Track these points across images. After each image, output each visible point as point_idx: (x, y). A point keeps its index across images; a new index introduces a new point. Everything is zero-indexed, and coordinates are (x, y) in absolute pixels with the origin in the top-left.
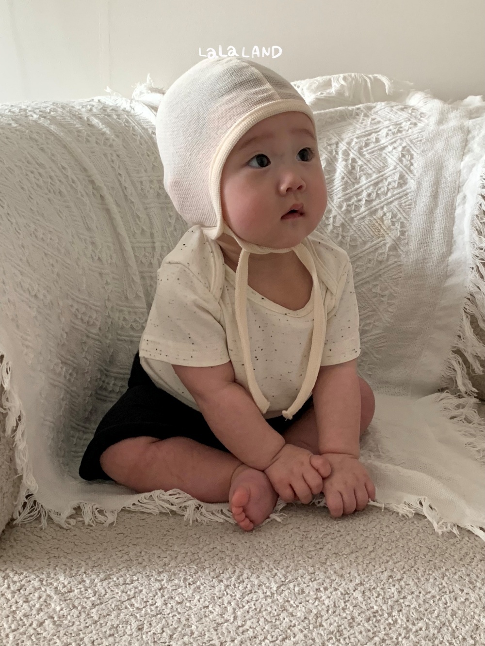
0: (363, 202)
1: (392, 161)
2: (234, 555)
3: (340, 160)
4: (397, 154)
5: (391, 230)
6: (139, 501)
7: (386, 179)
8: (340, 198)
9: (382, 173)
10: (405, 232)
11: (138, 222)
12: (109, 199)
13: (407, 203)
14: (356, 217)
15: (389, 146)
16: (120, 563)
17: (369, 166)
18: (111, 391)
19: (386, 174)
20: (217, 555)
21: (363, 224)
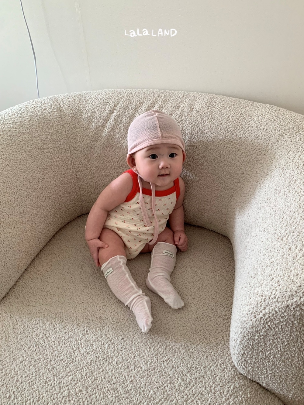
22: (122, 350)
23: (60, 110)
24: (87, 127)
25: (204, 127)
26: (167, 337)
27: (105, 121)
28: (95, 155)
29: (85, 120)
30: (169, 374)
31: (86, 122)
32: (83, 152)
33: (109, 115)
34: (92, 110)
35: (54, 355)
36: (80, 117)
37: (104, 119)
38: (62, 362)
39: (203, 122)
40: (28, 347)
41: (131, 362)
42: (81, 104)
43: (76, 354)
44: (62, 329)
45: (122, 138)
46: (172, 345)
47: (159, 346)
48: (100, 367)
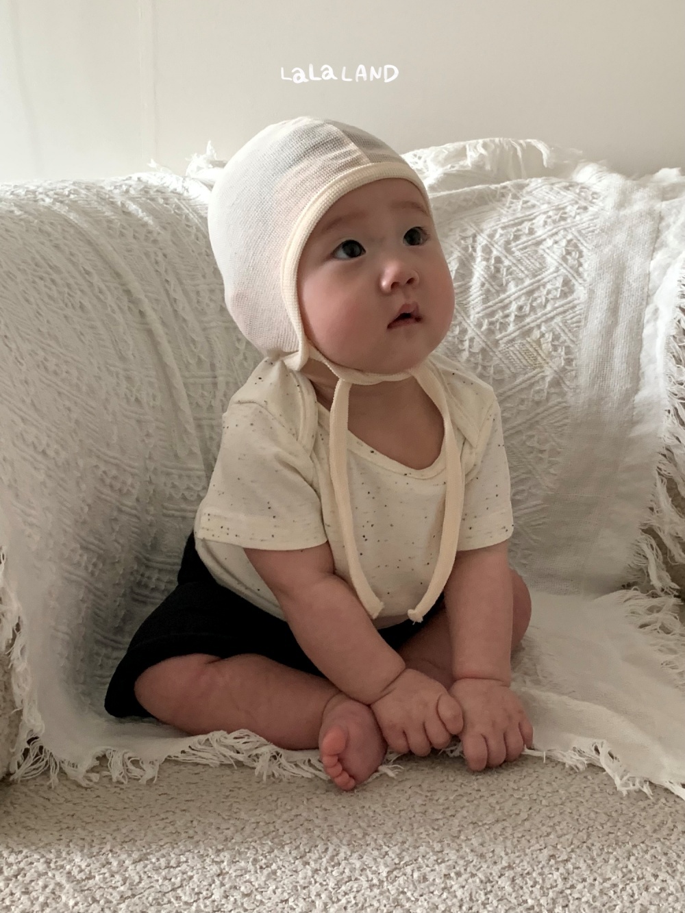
0: (512, 318)
1: (552, 260)
2: (325, 825)
3: (479, 260)
4: (559, 250)
5: (552, 357)
6: (190, 747)
7: (544, 285)
8: (479, 313)
9: (539, 277)
10: (572, 360)
11: (193, 348)
12: (152, 316)
13: (574, 320)
14: (501, 339)
15: (548, 240)
16: (162, 836)
17: (520, 267)
18: (153, 589)
19: (543, 278)
20: (302, 825)
21: (511, 349)
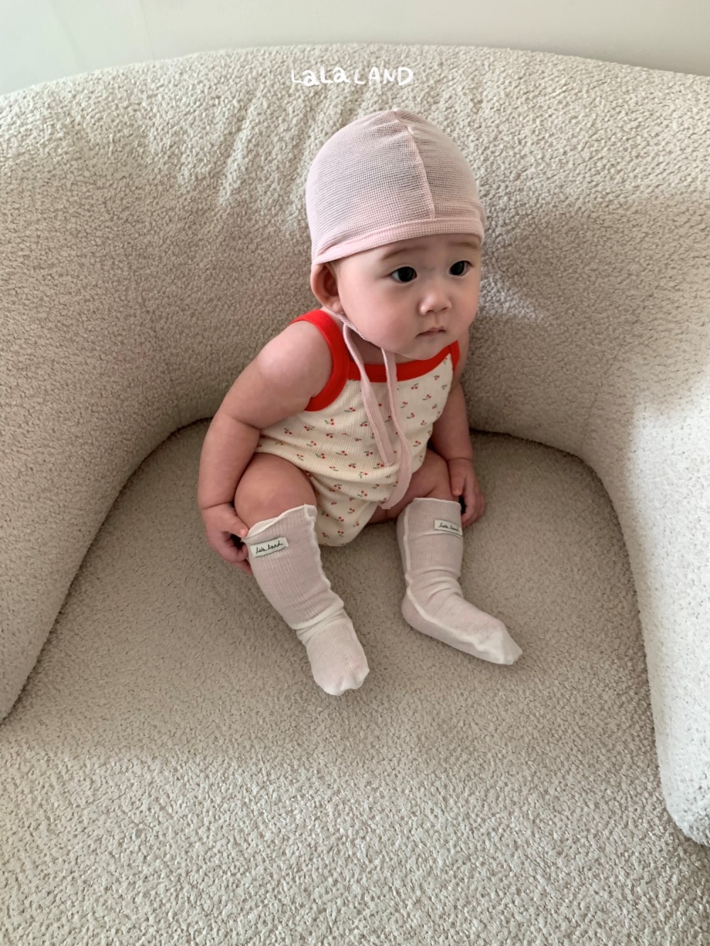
22: (374, 817)
23: (75, 132)
24: (168, 182)
25: (522, 158)
26: (481, 761)
27: (218, 159)
28: (201, 265)
29: (156, 159)
30: (510, 868)
31: (160, 165)
32: (165, 260)
33: (229, 138)
34: (172, 127)
35: (194, 857)
36: (141, 150)
37: (215, 152)
38: (221, 872)
39: (520, 143)
40: (116, 842)
41: (404, 848)
42: (136, 107)
43: (253, 844)
44: (198, 776)
45: (278, 208)
46: (501, 784)
47: (467, 790)
48: (326, 873)
